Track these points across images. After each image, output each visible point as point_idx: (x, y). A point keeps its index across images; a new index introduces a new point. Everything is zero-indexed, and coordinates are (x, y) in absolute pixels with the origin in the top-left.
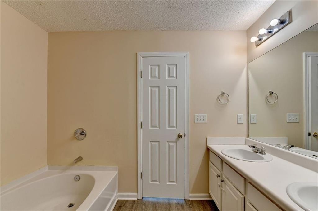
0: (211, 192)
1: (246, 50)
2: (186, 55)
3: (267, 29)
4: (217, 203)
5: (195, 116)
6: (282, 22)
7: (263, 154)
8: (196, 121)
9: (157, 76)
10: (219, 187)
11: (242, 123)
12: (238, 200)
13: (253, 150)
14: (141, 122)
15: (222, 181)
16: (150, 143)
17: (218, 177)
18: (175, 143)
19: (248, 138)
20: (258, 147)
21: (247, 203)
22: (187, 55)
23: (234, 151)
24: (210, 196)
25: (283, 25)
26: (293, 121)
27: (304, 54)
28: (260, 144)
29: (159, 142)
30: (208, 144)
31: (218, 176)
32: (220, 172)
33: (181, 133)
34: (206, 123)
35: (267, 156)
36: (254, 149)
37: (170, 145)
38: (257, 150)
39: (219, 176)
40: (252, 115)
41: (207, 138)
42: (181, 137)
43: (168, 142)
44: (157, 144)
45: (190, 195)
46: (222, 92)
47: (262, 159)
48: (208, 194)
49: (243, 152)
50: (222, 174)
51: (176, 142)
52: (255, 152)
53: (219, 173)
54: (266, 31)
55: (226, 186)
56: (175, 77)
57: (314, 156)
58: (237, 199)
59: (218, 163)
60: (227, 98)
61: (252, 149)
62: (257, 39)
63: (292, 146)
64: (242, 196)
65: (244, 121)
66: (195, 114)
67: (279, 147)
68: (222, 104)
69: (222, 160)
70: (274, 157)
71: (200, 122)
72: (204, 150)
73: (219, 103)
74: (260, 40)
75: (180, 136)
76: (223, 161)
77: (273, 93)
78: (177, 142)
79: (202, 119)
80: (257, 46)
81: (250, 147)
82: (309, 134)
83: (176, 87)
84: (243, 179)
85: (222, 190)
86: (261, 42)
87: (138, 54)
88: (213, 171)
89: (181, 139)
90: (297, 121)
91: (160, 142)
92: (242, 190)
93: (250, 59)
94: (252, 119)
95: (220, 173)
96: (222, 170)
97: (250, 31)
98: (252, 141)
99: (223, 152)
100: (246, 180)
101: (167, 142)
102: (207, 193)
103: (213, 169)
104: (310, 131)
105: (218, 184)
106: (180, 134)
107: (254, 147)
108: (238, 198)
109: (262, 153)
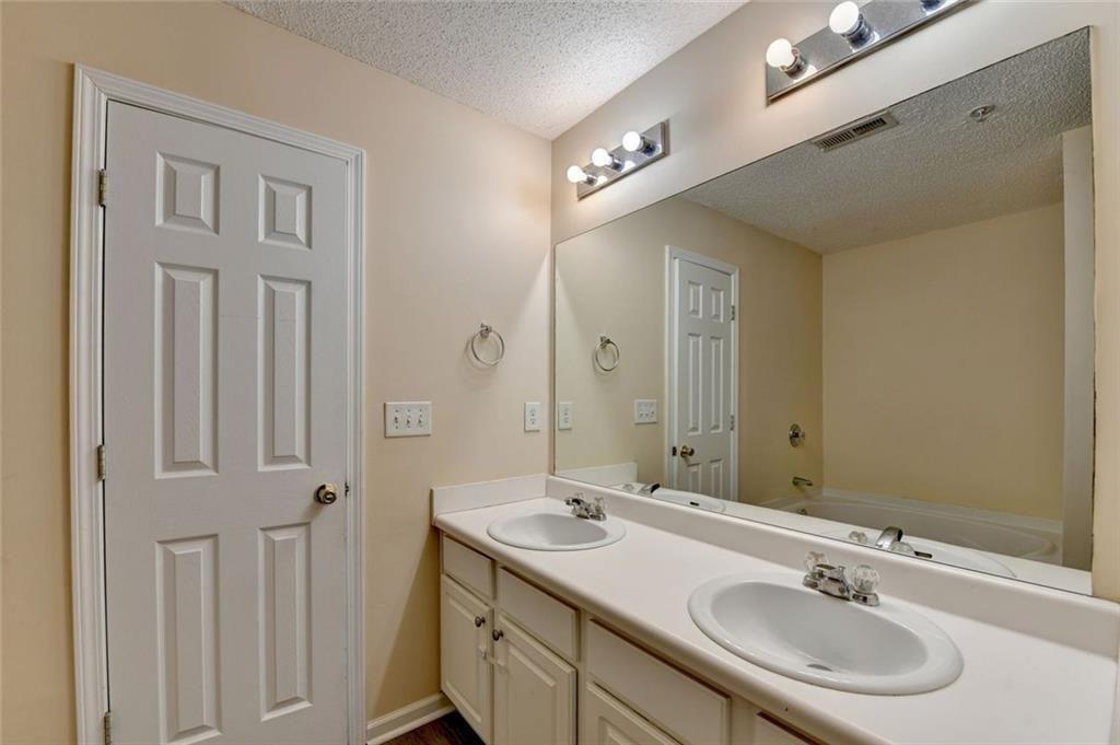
0: (448, 684)
1: (550, 200)
2: (353, 157)
3: (611, 155)
4: (477, 720)
5: (388, 408)
6: (648, 148)
7: (599, 519)
8: (392, 431)
9: (202, 216)
10: (481, 660)
11: (538, 431)
12: (555, 686)
13: (575, 509)
14: (99, 451)
15: (497, 636)
16: (158, 549)
17: (479, 625)
18: (301, 530)
19: (553, 475)
20: (587, 499)
21: (589, 688)
22: (358, 158)
23: (524, 522)
24: (446, 701)
25: (647, 157)
26: (647, 420)
27: (667, 248)
28: (592, 491)
29: (215, 536)
30: (435, 515)
31: (480, 622)
32: (486, 605)
33: (327, 484)
34: (429, 435)
35: (611, 523)
36: (578, 507)
37: (274, 542)
38: (586, 510)
39: (484, 621)
40: (561, 403)
41: (432, 491)
42: (333, 499)
43: (263, 529)
44: (203, 548)
45: (370, 726)
46: (482, 326)
47: (602, 534)
48: (436, 697)
49: (548, 522)
50: (492, 612)
51: (307, 524)
52: (580, 516)
53: (484, 611)
54: (608, 161)
55: (513, 651)
56: (300, 242)
57: (692, 503)
58: (551, 683)
59: (479, 573)
60: (498, 347)
61: (571, 508)
62: (584, 177)
63: (655, 487)
64: (568, 670)
65: (542, 423)
66: (388, 403)
67: (630, 491)
68: (485, 366)
69: (494, 562)
70: (628, 524)
71: (410, 432)
72: (420, 535)
73: (472, 363)
74: (590, 182)
75: (322, 497)
76: (499, 565)
77: (608, 342)
78: (312, 525)
79: (414, 422)
80: (582, 198)
81: (568, 503)
82: (674, 451)
83: (309, 284)
84: (572, 611)
85: (492, 667)
86: (591, 188)
87: (76, 68)
88: (459, 608)
89: (329, 509)
90: (653, 419)
91: (221, 538)
92: (569, 650)
93: (561, 232)
94: (562, 417)
95: (487, 609)
96: (495, 597)
97: (561, 146)
98: (572, 486)
99: (493, 534)
100: (582, 612)
101: (259, 532)
102: (433, 693)
103: (458, 602)
104: (676, 444)
105: (478, 650)
106: (323, 487)
107: (577, 501)
108: (554, 678)
109: (596, 517)
